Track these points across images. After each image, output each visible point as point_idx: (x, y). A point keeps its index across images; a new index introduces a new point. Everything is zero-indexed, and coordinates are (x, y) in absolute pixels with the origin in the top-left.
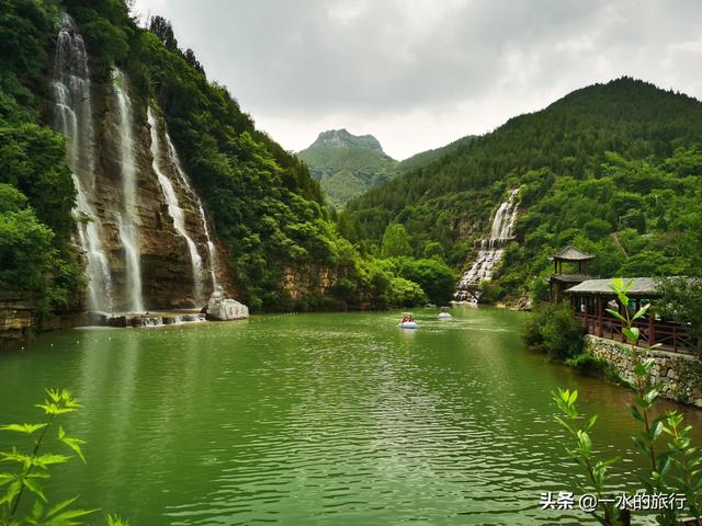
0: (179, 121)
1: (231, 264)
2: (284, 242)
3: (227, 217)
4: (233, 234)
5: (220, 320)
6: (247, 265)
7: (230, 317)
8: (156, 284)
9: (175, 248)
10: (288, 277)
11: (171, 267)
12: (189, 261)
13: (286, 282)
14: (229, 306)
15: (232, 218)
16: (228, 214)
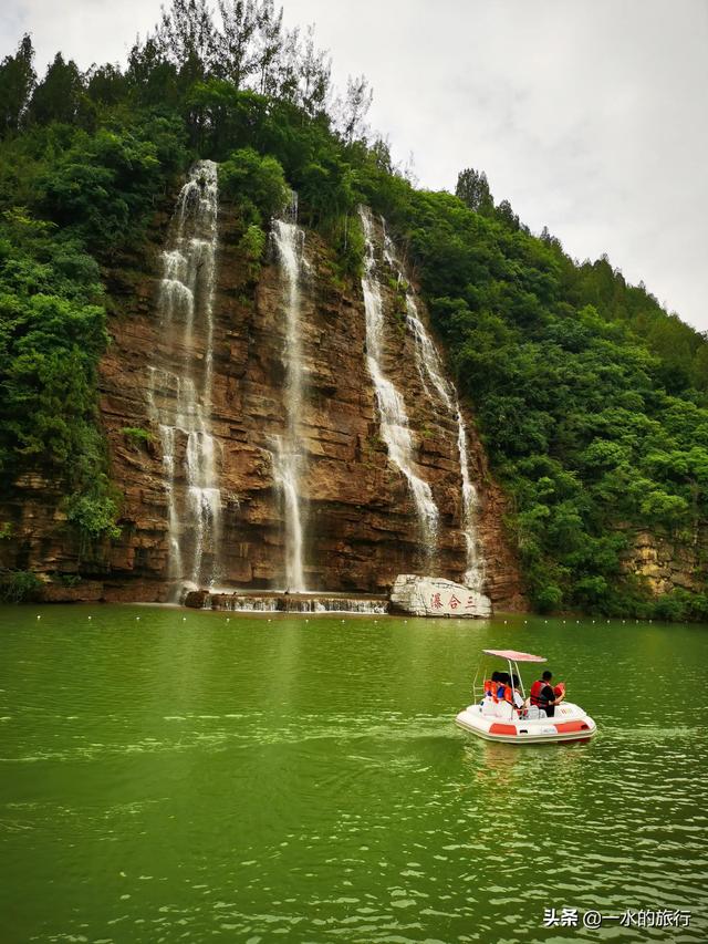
0: (446, 300)
1: (510, 523)
2: (634, 486)
3: (512, 445)
4: (523, 472)
5: (409, 614)
6: (541, 525)
7: (434, 611)
8: (347, 550)
9: (383, 491)
10: (645, 553)
11: (377, 521)
12: (412, 515)
13: (640, 562)
14: (435, 590)
15: (523, 446)
16: (514, 438)
